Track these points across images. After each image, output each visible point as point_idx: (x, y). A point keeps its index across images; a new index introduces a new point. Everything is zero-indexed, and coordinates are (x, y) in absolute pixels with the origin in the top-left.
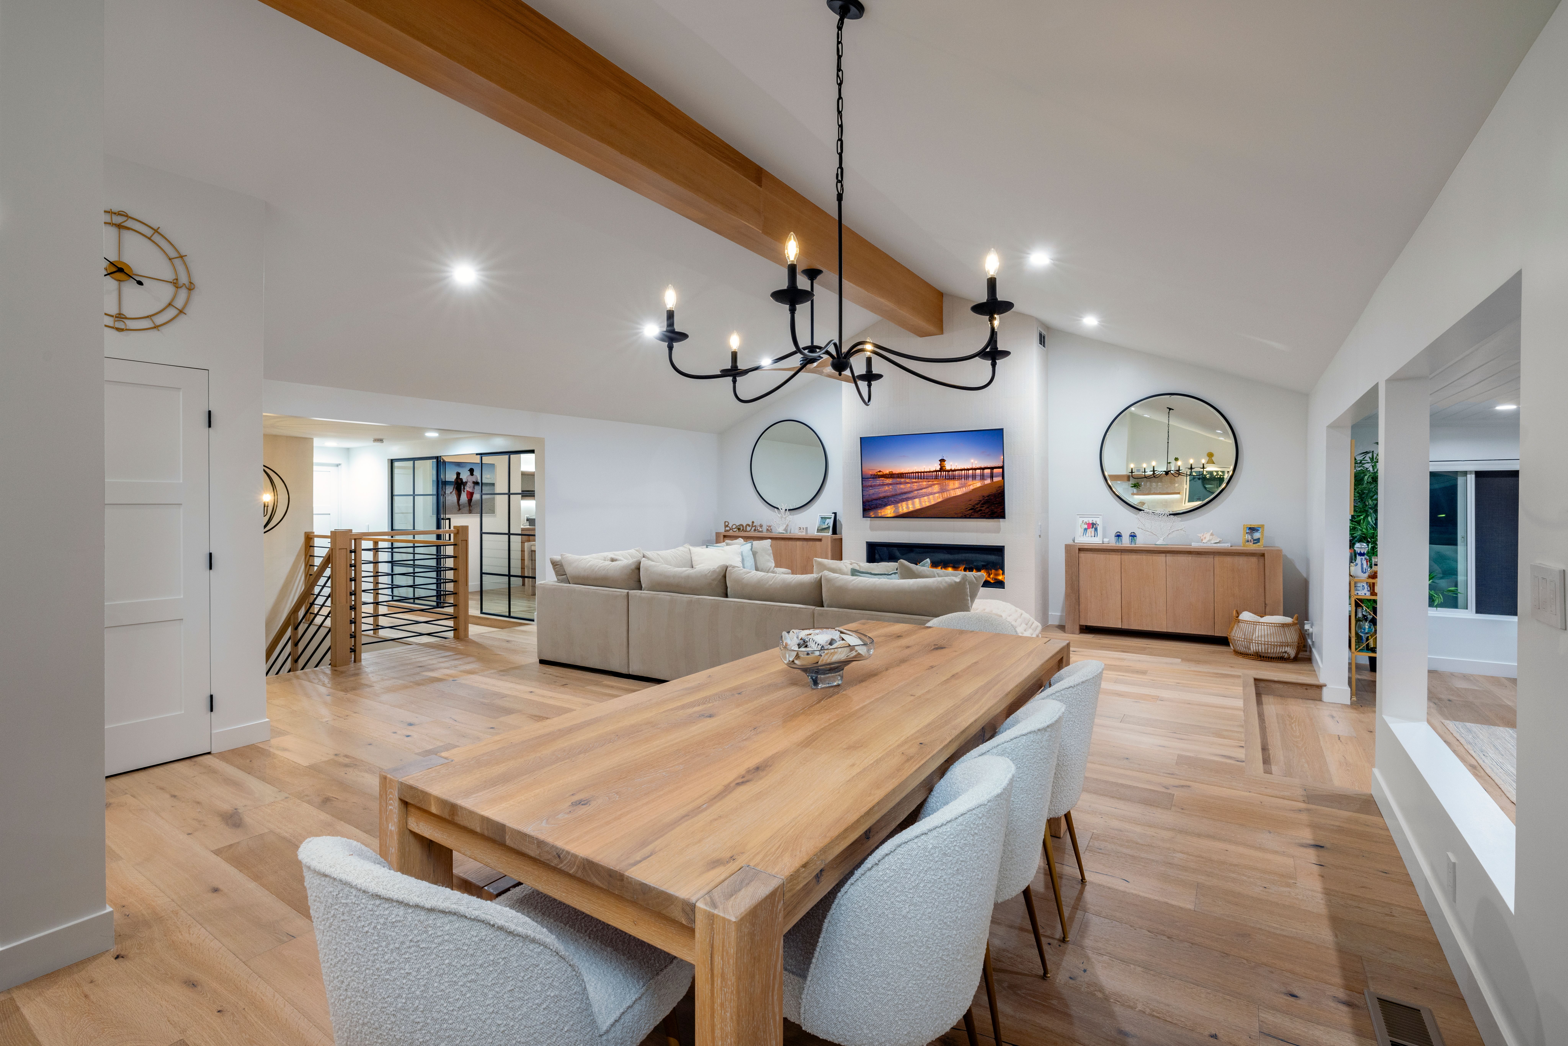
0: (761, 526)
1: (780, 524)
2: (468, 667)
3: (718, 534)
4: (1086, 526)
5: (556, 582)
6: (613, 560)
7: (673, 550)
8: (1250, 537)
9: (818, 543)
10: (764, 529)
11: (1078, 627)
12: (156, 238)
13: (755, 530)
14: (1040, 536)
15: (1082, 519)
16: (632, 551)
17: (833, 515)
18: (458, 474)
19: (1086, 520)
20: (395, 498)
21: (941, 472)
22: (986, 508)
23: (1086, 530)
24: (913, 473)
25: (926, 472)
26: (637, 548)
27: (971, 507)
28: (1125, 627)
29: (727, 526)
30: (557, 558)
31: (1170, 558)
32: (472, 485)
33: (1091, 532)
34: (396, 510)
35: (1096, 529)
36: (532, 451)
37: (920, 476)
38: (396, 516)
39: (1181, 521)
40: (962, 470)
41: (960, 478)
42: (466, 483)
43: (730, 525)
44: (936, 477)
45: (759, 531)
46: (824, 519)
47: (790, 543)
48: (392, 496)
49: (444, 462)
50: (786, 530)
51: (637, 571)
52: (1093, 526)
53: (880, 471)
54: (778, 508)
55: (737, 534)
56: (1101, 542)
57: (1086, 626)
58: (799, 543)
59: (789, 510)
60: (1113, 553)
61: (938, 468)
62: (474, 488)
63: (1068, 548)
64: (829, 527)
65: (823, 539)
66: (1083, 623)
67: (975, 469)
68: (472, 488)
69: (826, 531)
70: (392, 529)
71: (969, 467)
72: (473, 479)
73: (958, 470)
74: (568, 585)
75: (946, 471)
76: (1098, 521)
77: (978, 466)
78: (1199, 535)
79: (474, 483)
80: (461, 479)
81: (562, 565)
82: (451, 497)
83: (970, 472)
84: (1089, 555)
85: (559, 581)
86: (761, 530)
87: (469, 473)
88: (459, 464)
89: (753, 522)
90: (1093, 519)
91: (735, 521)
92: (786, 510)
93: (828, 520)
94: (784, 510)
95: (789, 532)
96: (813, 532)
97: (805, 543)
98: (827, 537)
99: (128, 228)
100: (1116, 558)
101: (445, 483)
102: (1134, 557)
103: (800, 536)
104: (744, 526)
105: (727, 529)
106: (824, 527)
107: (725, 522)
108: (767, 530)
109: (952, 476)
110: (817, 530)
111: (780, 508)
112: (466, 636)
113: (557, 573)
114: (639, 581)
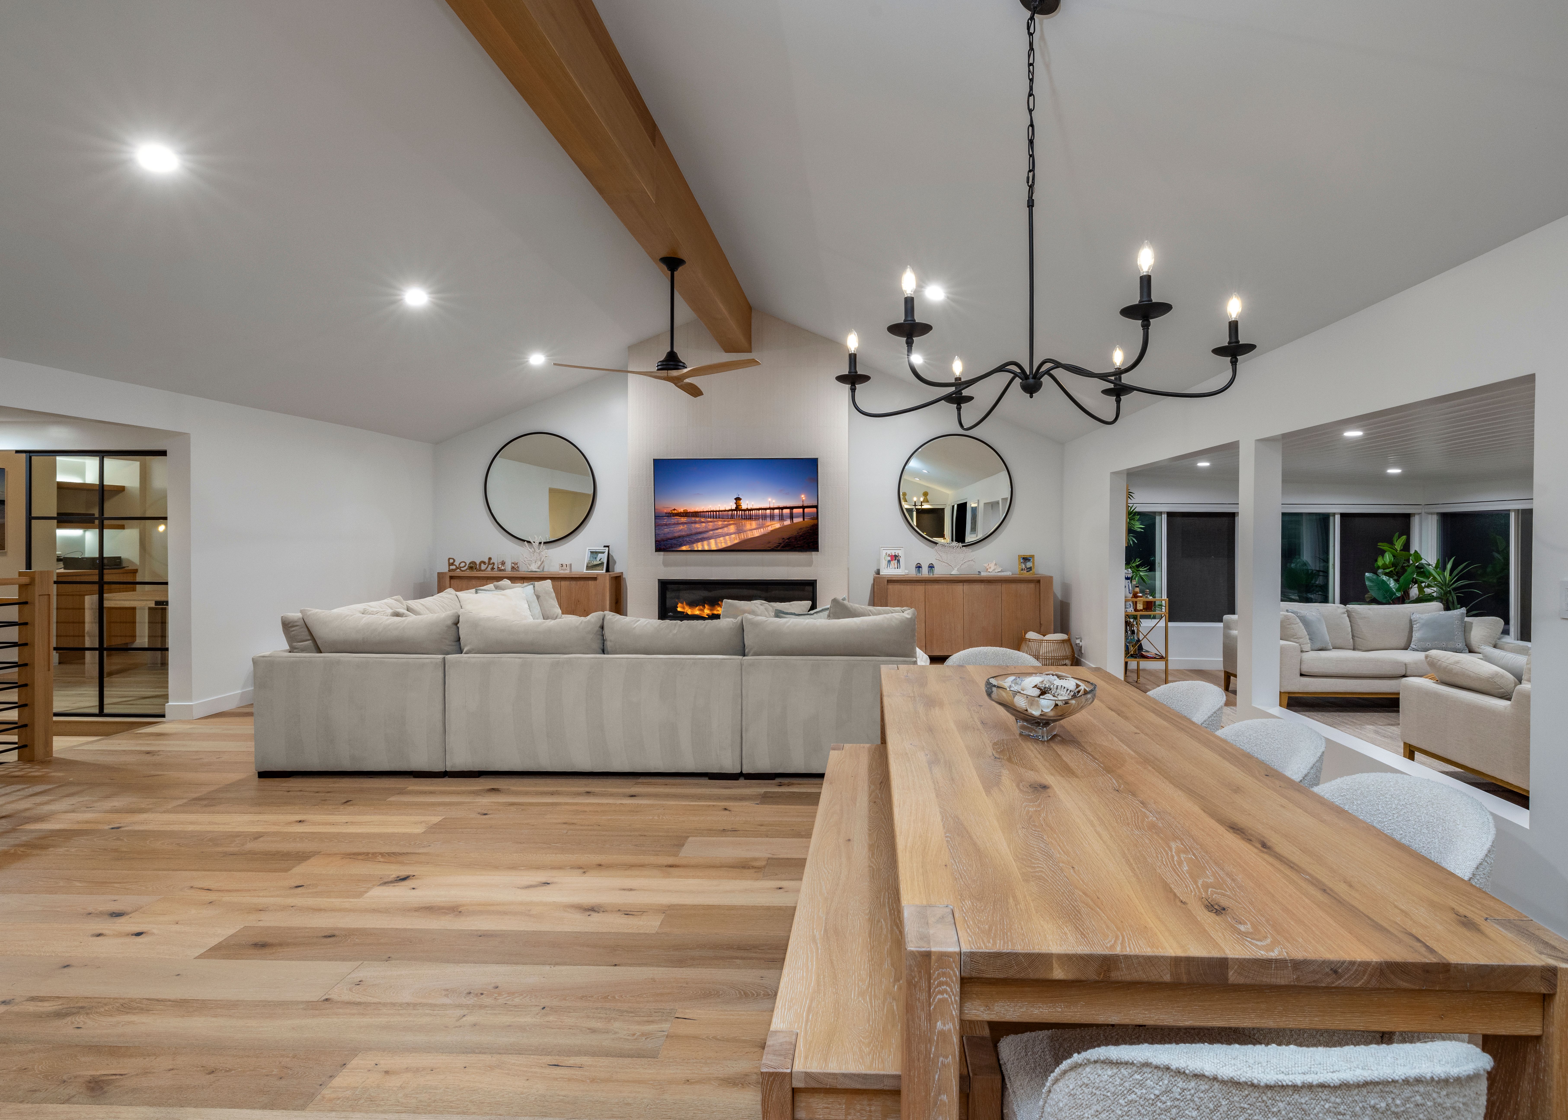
0: (503, 563)
1: (532, 559)
3: (440, 575)
4: (889, 558)
5: (295, 652)
8: (1024, 566)
9: (588, 583)
10: (508, 567)
13: (493, 569)
15: (885, 552)
17: (606, 548)
19: (889, 552)
21: (737, 511)
23: (889, 561)
24: (708, 512)
25: (722, 511)
29: (453, 565)
31: (966, 587)
33: (894, 564)
35: (899, 561)
37: (716, 515)
40: (759, 509)
41: (757, 518)
43: (457, 563)
44: (732, 517)
45: (500, 570)
46: (594, 553)
50: (540, 567)
51: (454, 630)
52: (895, 558)
53: (674, 510)
54: (529, 542)
55: (469, 573)
56: (905, 574)
58: (564, 583)
59: (544, 542)
60: (917, 584)
61: (734, 507)
63: (874, 579)
64: (602, 563)
65: (594, 578)
67: (774, 509)
69: (598, 568)
71: (767, 506)
73: (755, 509)
75: (742, 510)
76: (900, 553)
77: (776, 505)
78: (985, 565)
81: (305, 626)
83: (768, 511)
84: (896, 586)
85: (307, 650)
86: (503, 568)
89: (490, 559)
90: (895, 551)
91: (464, 557)
92: (540, 543)
93: (600, 556)
94: (537, 544)
95: (542, 569)
96: (580, 568)
98: (598, 574)
100: (920, 588)
102: (936, 587)
103: (563, 574)
104: (478, 563)
105: (452, 567)
106: (595, 563)
107: (449, 559)
108: (513, 568)
109: (748, 515)
110: (587, 566)
111: (532, 541)
112: (49, 750)
113: (292, 639)
114: (459, 640)
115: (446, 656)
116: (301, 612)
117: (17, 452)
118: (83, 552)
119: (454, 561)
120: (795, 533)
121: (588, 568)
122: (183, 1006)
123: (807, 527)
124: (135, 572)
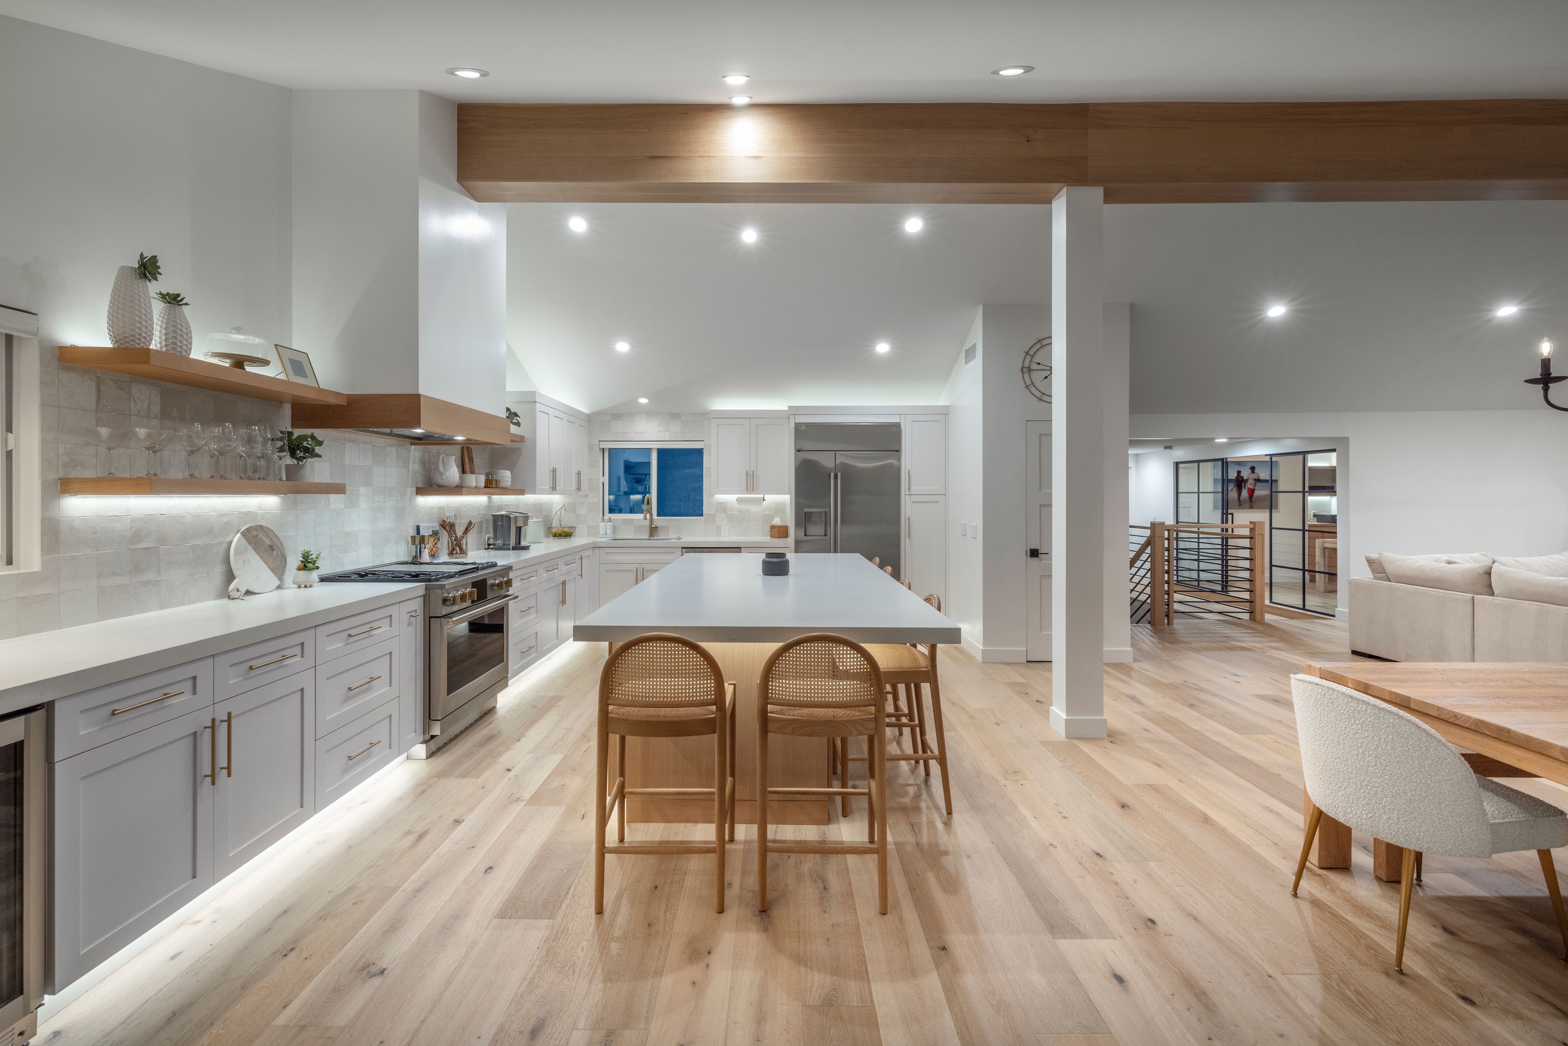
2: (1273, 645)
5: (1372, 579)
6: (1449, 562)
7: (1543, 558)
16: (1477, 555)
18: (1239, 472)
20: (1180, 495)
26: (1484, 553)
30: (1374, 556)
32: (1254, 482)
34: (1180, 505)
36: (1334, 450)
38: (1181, 511)
42: (1247, 480)
48: (1177, 493)
49: (1227, 463)
51: (1487, 576)
62: (1255, 485)
68: (1253, 485)
70: (1177, 522)
72: (1255, 476)
74: (1389, 583)
79: (1255, 480)
80: (1242, 477)
81: (1380, 563)
82: (1233, 494)
85: (1375, 578)
87: (1250, 471)
88: (1239, 463)
101: (1229, 481)
112: (1263, 618)
113: (1374, 571)
114: (1490, 586)
115: (1475, 596)
116: (1380, 554)
117: (1266, 455)
122: (1232, 702)
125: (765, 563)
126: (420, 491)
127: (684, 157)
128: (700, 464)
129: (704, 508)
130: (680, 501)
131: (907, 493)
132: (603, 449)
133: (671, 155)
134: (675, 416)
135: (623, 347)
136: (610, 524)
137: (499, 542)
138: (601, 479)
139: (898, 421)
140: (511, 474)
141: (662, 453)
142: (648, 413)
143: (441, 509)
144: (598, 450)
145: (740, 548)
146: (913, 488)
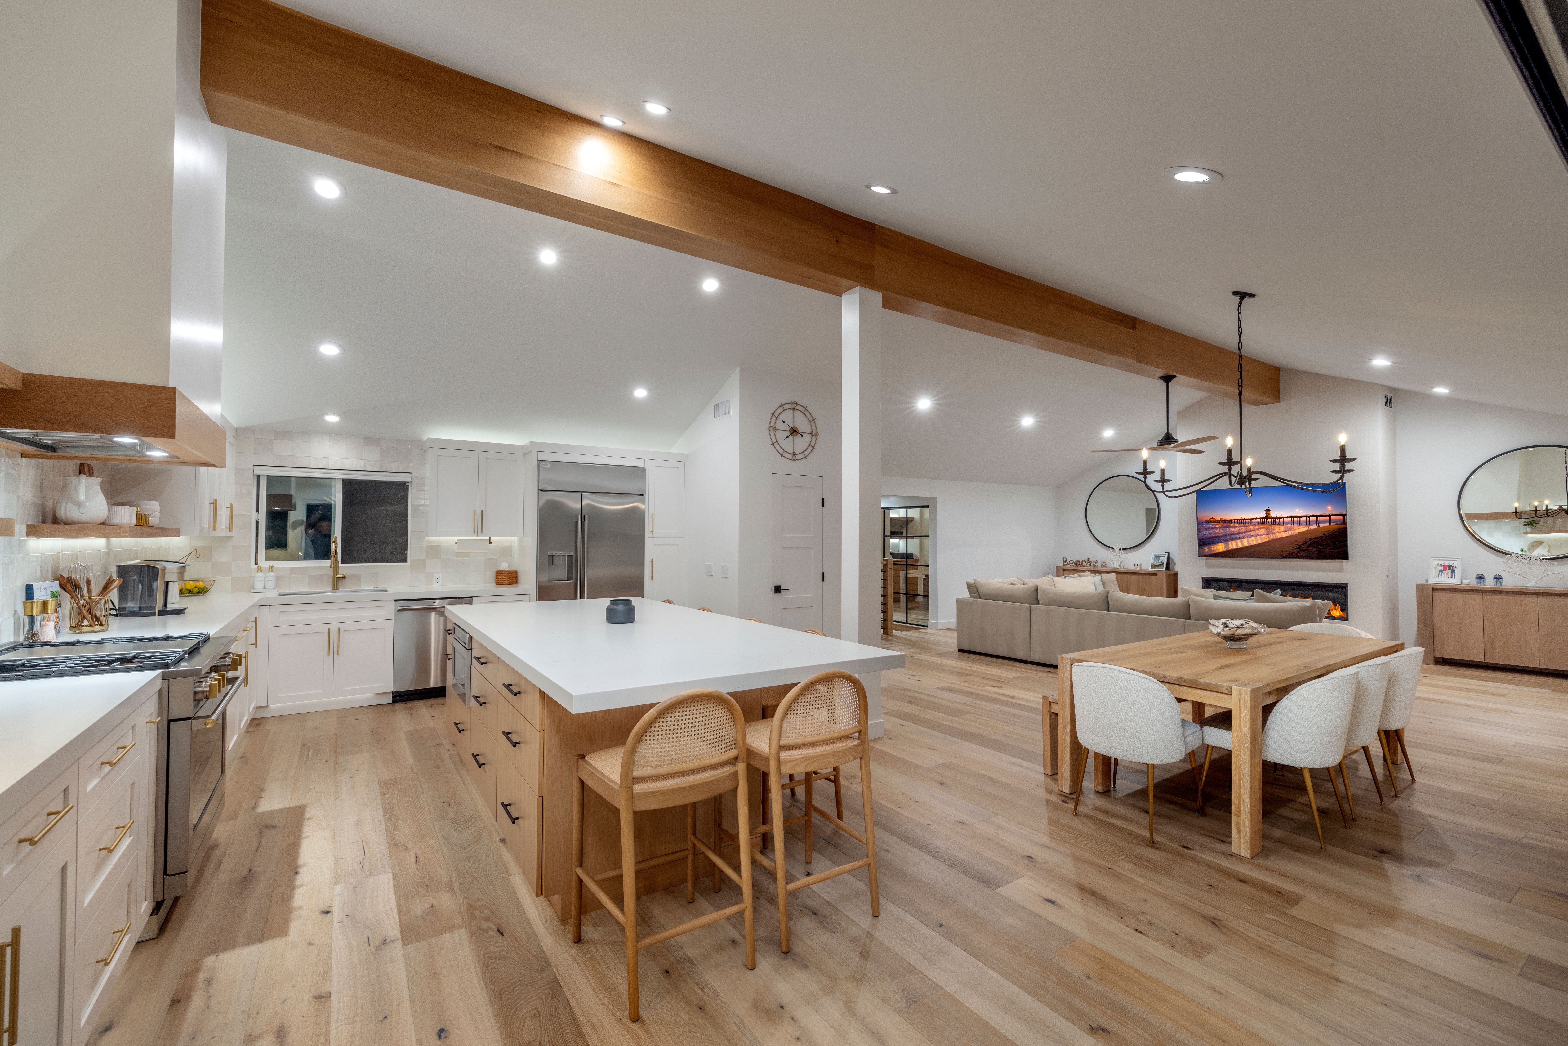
0: (1096, 562)
1: (1114, 560)
3: (1058, 568)
4: (1441, 568)
5: (971, 597)
9: (1153, 577)
10: (1100, 564)
11: (1432, 659)
12: (806, 413)
13: (1090, 565)
14: (1388, 576)
15: (1436, 562)
16: (1028, 579)
17: (1167, 554)
19: (1441, 562)
21: (1267, 519)
22: (1313, 548)
23: (1441, 571)
24: (1241, 520)
25: (1253, 519)
26: (1032, 577)
27: (1297, 546)
28: (1489, 660)
29: (1065, 561)
31: (1542, 600)
33: (1448, 574)
35: (1453, 571)
36: (926, 507)
39: (1558, 565)
40: (1287, 518)
41: (1285, 523)
43: (1068, 561)
44: (1263, 523)
45: (1095, 566)
46: (1157, 557)
47: (1126, 576)
50: (1120, 566)
51: (1035, 592)
52: (1449, 568)
53: (1212, 518)
54: (1112, 548)
55: (1075, 568)
56: (1460, 583)
57: (1443, 658)
58: (1134, 577)
59: (1123, 549)
60: (1473, 593)
61: (1264, 516)
63: (1420, 588)
64: (1163, 564)
65: (1158, 574)
66: (1438, 655)
67: (1301, 517)
69: (1160, 567)
71: (1294, 515)
73: (1283, 518)
74: (980, 600)
75: (1271, 518)
76: (1456, 563)
77: (1303, 515)
81: (975, 587)
83: (1296, 519)
84: (1444, 595)
85: (974, 597)
86: (1096, 565)
89: (1088, 559)
90: (1449, 562)
91: (1072, 557)
92: (1120, 549)
93: (1161, 559)
94: (1118, 550)
95: (1122, 567)
96: (1147, 567)
97: (1141, 577)
98: (1160, 572)
99: (797, 410)
100: (1478, 598)
102: (1498, 597)
103: (1135, 570)
104: (1081, 562)
105: (1065, 563)
106: (1158, 564)
107: (1064, 558)
108: (1103, 565)
109: (1278, 521)
110: (1152, 566)
111: (1114, 548)
112: (892, 633)
113: (970, 592)
114: (1037, 598)
115: (1030, 605)
118: (899, 551)
119: (1066, 559)
120: (1321, 535)
121: (1152, 567)
123: (1333, 530)
124: (918, 561)
125: (609, 610)
126: (32, 531)
127: (538, 159)
128: (404, 500)
129: (409, 552)
130: (375, 544)
131: (650, 536)
132: (258, 476)
133: (522, 152)
134: (371, 441)
135: (329, 350)
136: (272, 574)
137: (133, 605)
138: (255, 516)
139: (642, 465)
140: (160, 505)
141: (348, 485)
142: (333, 433)
143: (56, 558)
144: (252, 476)
145: (471, 597)
146: (655, 531)
